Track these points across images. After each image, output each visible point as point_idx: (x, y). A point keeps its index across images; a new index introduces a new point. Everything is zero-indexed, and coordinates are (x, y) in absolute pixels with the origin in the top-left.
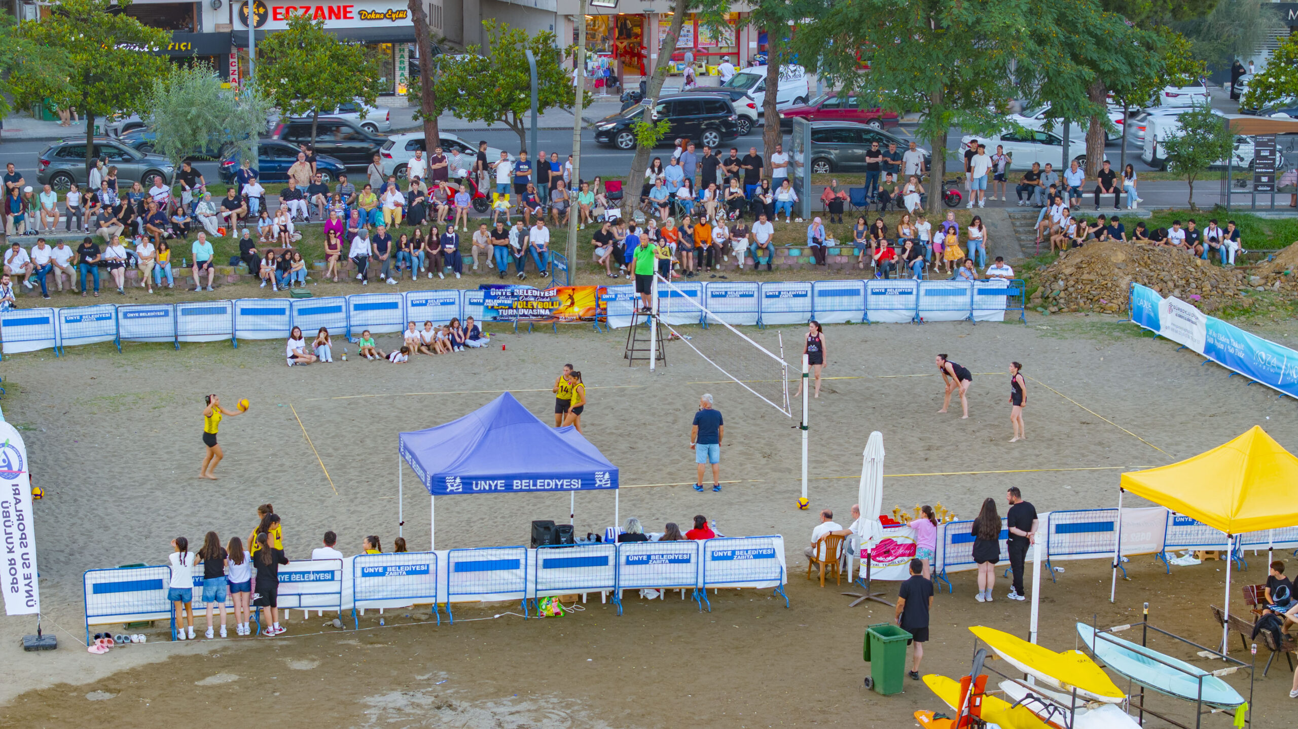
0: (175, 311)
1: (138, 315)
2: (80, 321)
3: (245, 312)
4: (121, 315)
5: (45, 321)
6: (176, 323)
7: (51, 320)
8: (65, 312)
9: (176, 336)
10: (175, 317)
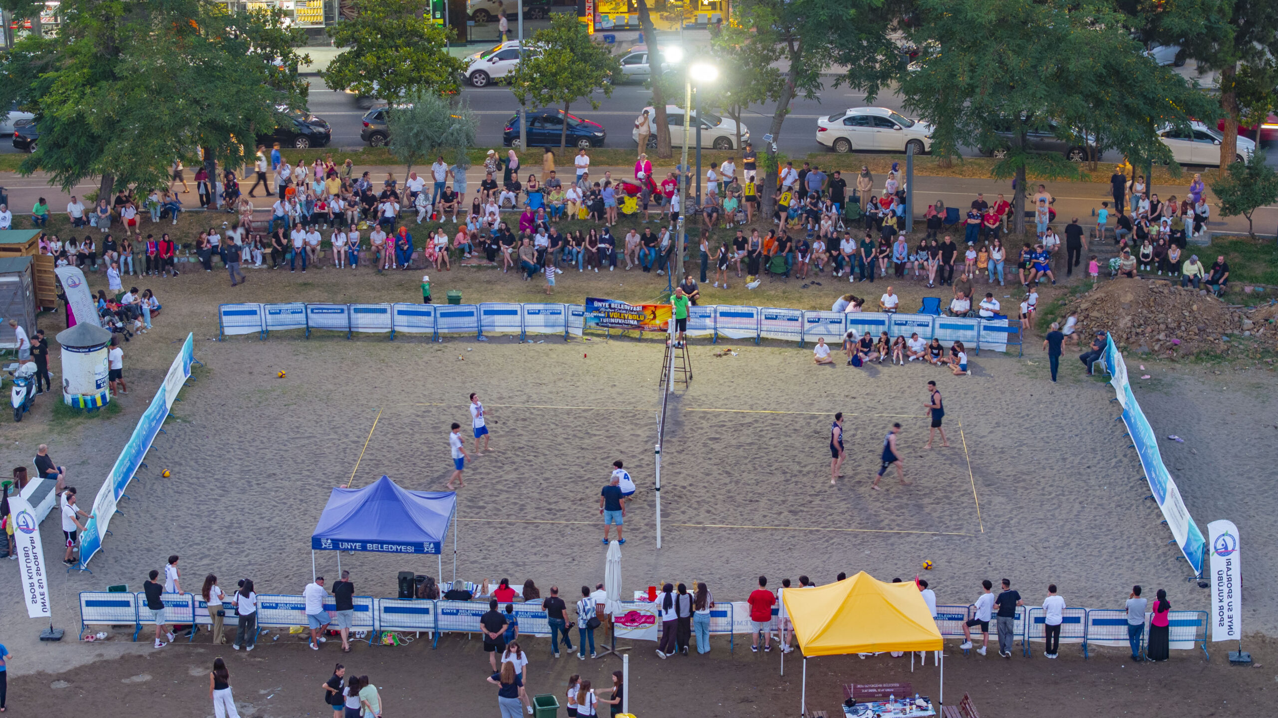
0: (349, 309)
1: (321, 311)
2: (279, 313)
3: (401, 313)
4: (309, 311)
5: (253, 313)
6: (349, 318)
7: (258, 312)
8: (268, 307)
9: (350, 328)
10: (349, 314)
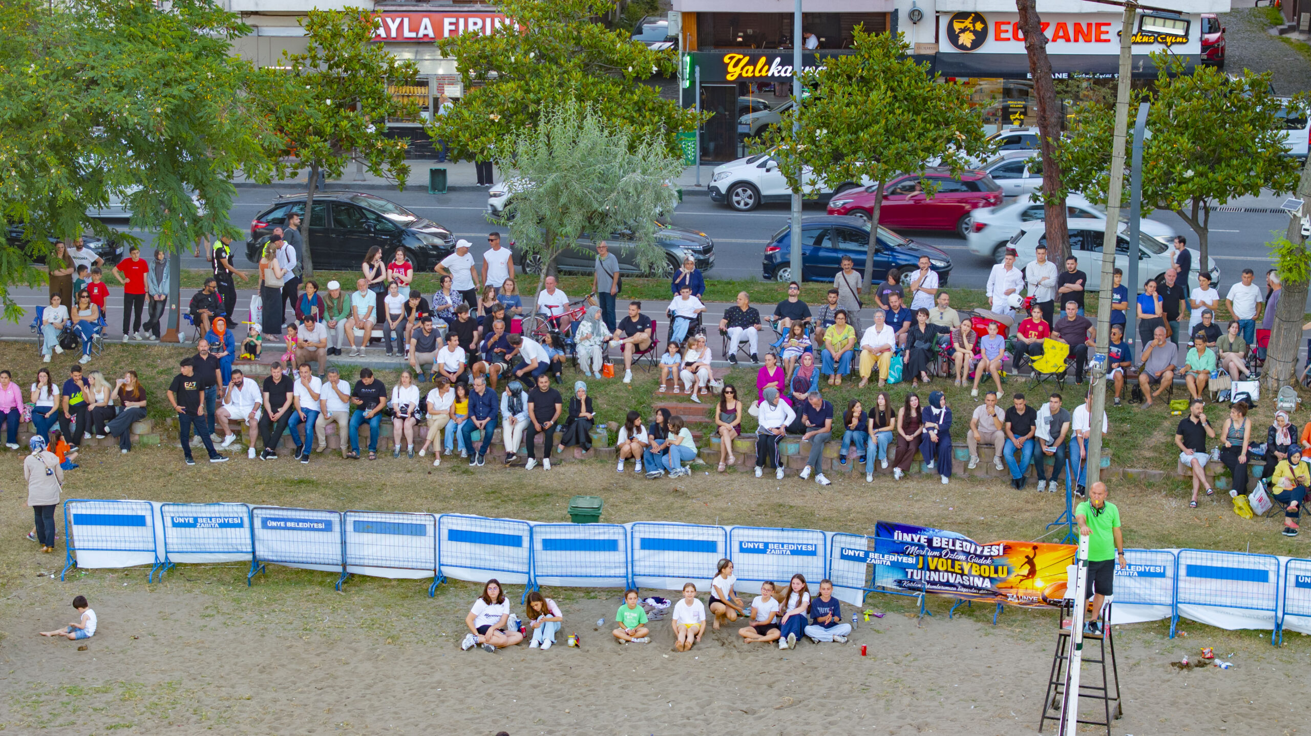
0: (343, 523)
1: (284, 525)
2: (194, 525)
3: (456, 536)
4: (258, 523)
5: (138, 521)
6: (344, 543)
7: (149, 520)
8: (170, 510)
9: (344, 565)
10: (343, 533)
